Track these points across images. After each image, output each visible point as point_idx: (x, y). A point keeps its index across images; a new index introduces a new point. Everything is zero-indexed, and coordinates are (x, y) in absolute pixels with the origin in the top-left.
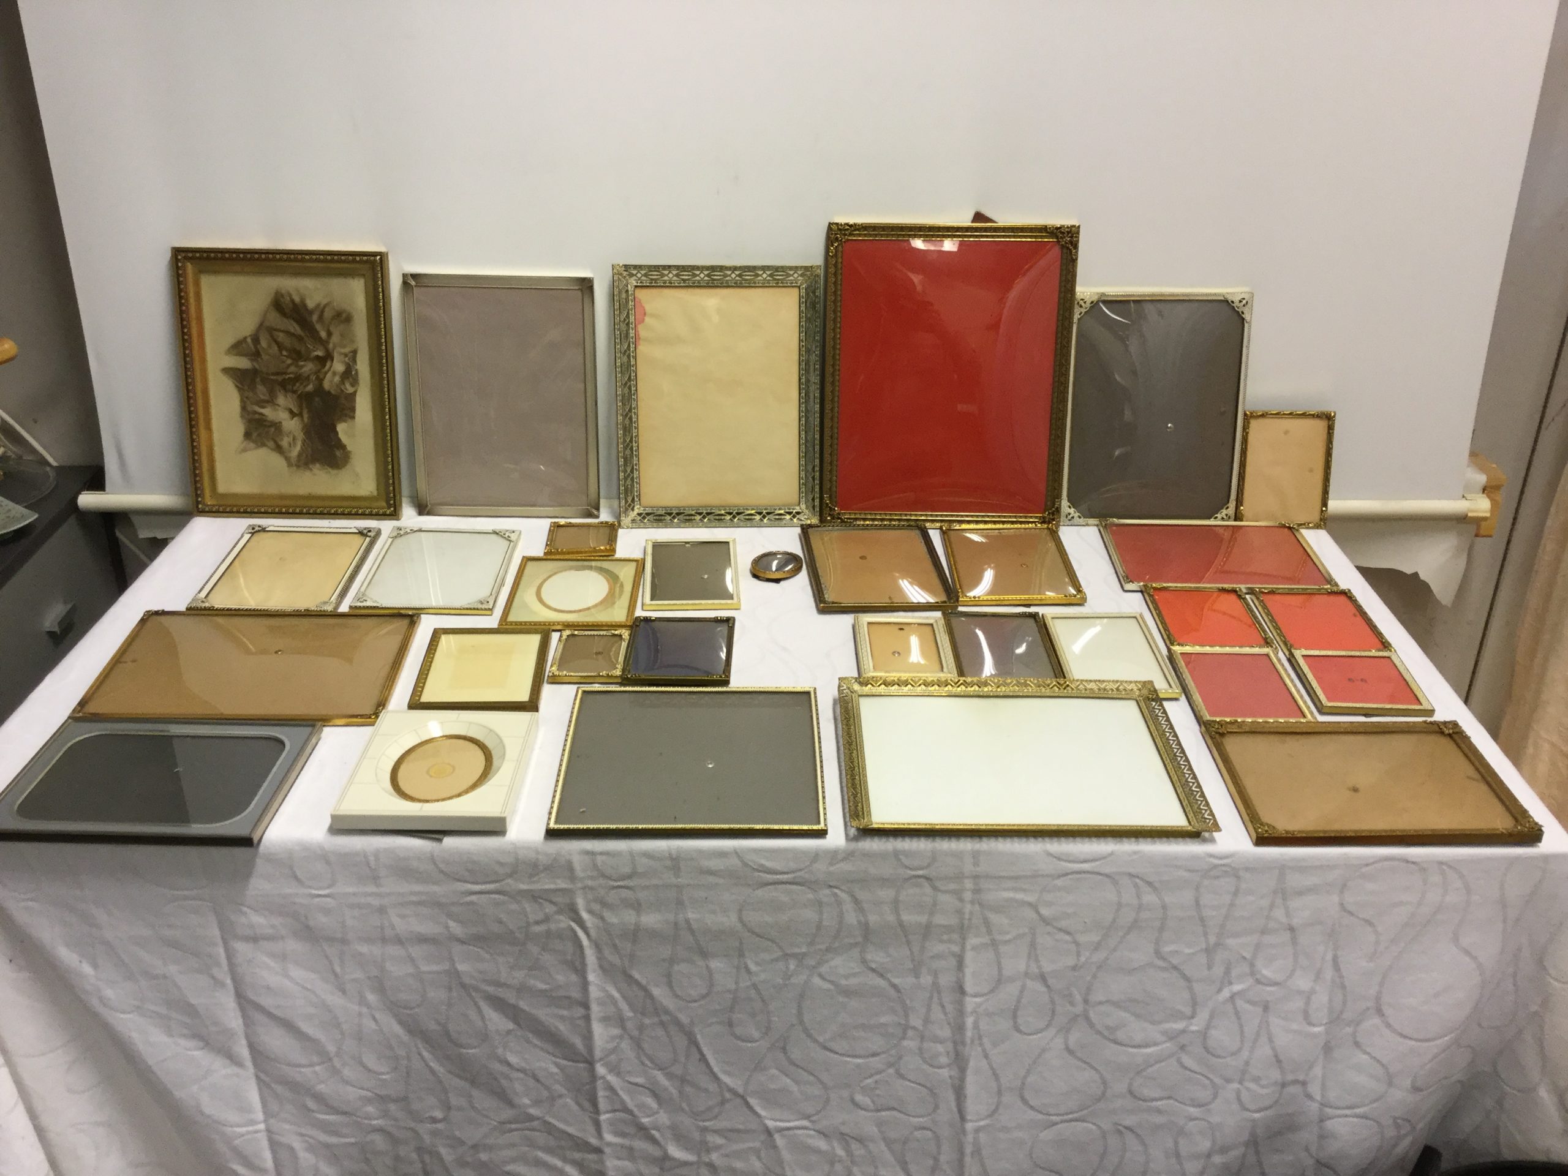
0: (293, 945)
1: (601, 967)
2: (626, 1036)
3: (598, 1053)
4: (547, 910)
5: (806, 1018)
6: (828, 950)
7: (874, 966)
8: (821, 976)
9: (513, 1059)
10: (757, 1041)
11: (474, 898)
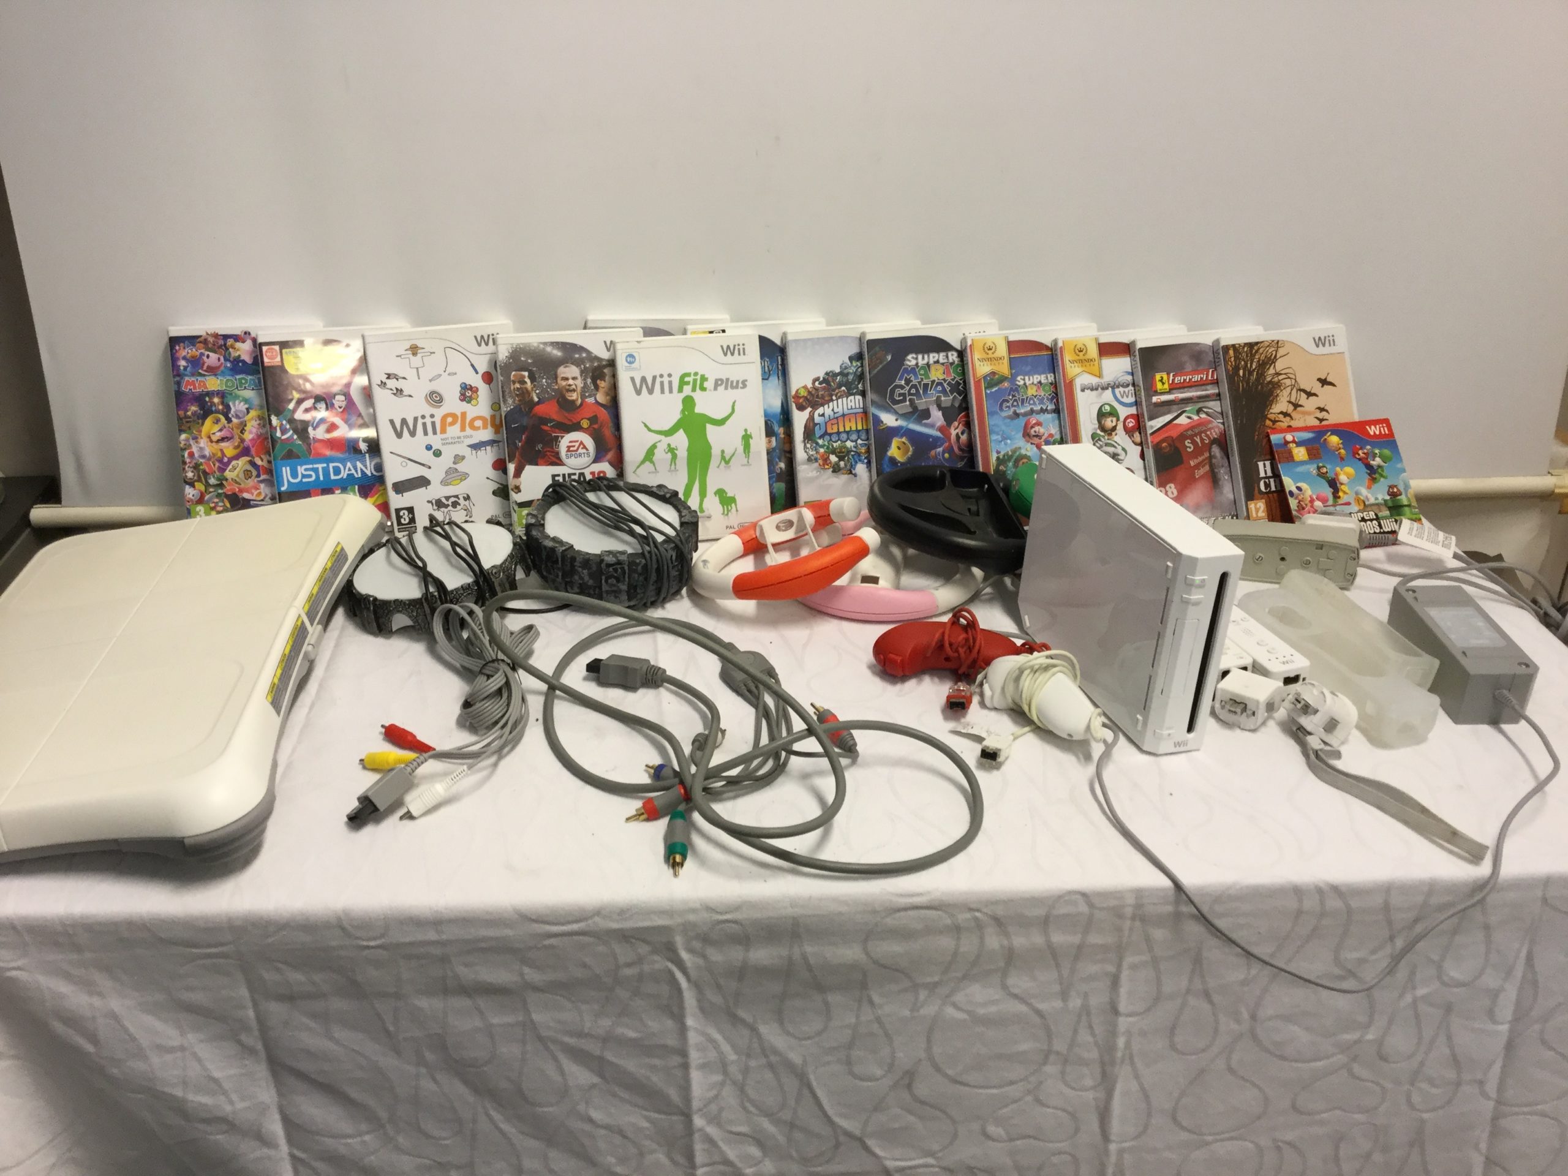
0: (338, 1004)
1: (702, 1009)
2: (728, 1082)
3: (696, 1104)
4: (640, 950)
5: (937, 1050)
6: (965, 977)
7: (1016, 991)
8: (955, 1006)
9: (596, 1115)
10: (878, 1080)
11: (552, 941)
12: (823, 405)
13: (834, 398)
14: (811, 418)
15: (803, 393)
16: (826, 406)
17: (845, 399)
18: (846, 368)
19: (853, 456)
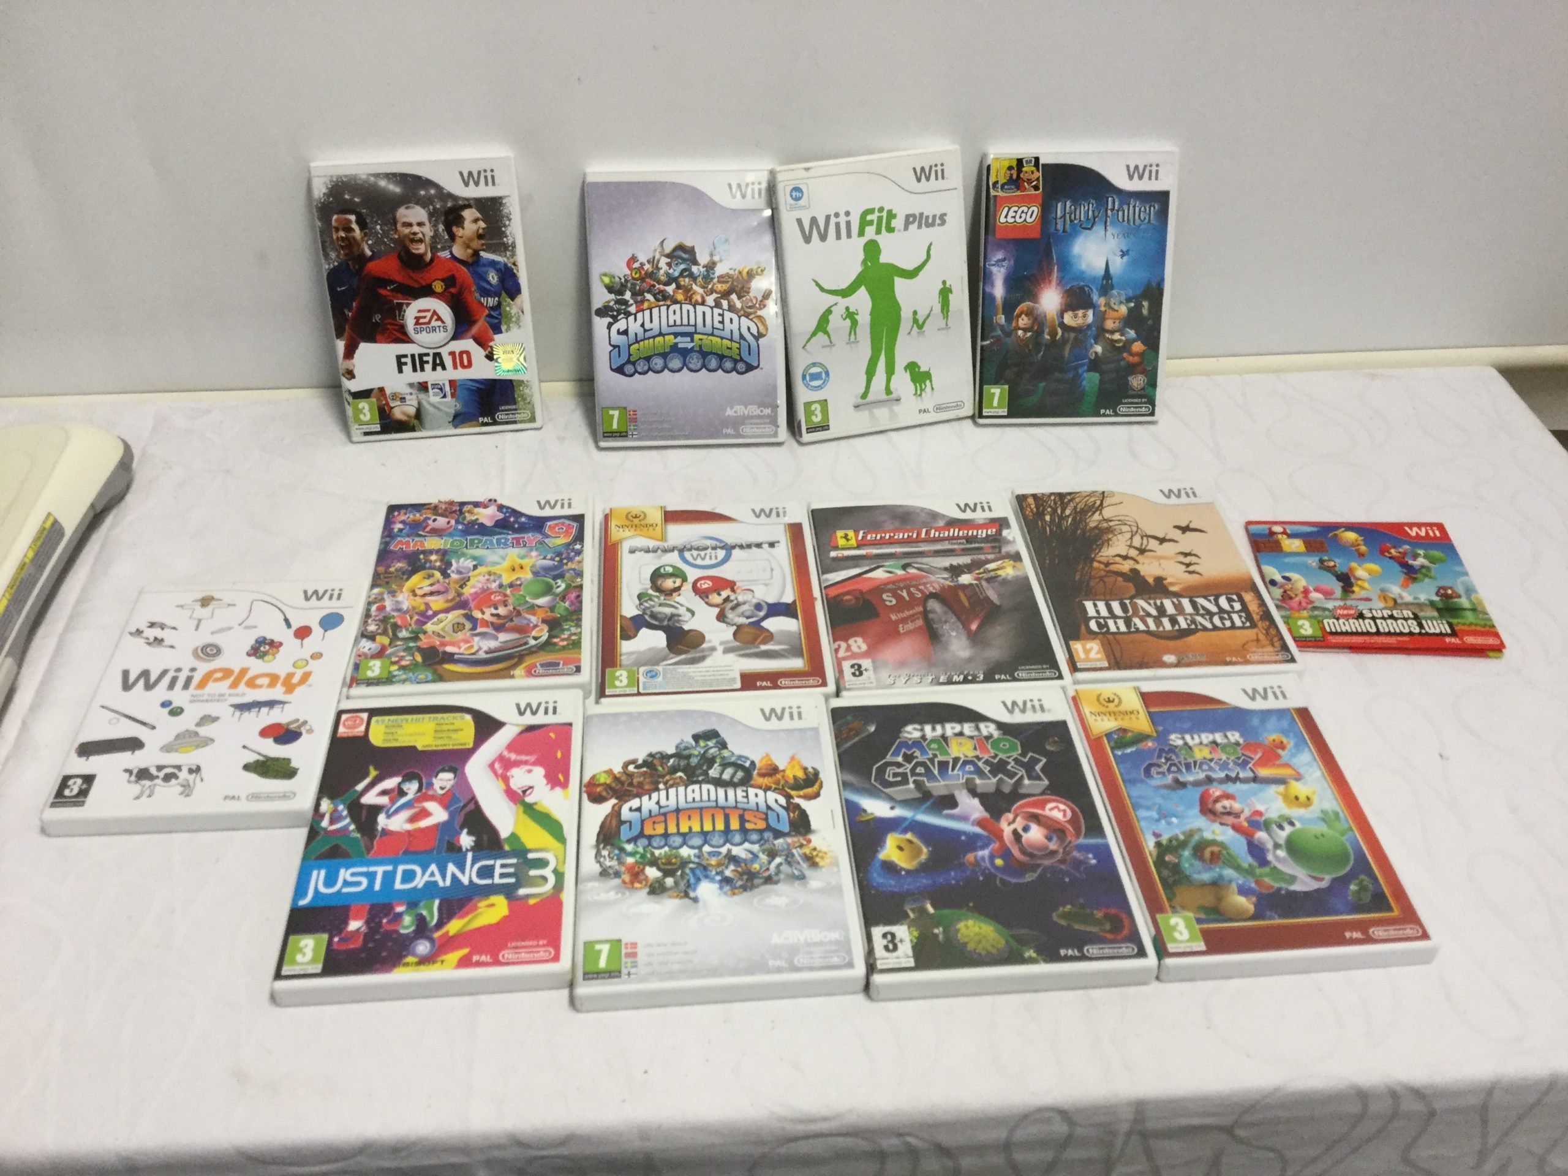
12: (639, 795)
13: (661, 786)
14: (616, 813)
15: (603, 779)
16: (645, 798)
17: (681, 789)
18: (686, 748)
19: (692, 870)
